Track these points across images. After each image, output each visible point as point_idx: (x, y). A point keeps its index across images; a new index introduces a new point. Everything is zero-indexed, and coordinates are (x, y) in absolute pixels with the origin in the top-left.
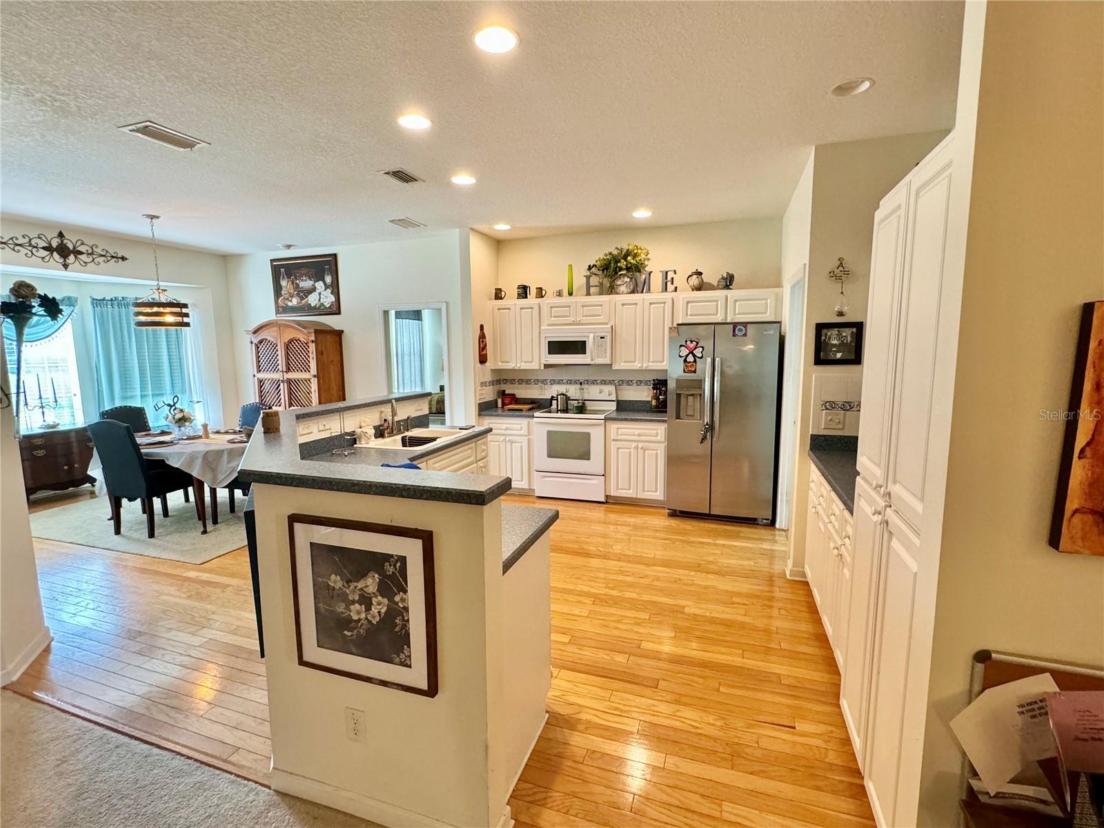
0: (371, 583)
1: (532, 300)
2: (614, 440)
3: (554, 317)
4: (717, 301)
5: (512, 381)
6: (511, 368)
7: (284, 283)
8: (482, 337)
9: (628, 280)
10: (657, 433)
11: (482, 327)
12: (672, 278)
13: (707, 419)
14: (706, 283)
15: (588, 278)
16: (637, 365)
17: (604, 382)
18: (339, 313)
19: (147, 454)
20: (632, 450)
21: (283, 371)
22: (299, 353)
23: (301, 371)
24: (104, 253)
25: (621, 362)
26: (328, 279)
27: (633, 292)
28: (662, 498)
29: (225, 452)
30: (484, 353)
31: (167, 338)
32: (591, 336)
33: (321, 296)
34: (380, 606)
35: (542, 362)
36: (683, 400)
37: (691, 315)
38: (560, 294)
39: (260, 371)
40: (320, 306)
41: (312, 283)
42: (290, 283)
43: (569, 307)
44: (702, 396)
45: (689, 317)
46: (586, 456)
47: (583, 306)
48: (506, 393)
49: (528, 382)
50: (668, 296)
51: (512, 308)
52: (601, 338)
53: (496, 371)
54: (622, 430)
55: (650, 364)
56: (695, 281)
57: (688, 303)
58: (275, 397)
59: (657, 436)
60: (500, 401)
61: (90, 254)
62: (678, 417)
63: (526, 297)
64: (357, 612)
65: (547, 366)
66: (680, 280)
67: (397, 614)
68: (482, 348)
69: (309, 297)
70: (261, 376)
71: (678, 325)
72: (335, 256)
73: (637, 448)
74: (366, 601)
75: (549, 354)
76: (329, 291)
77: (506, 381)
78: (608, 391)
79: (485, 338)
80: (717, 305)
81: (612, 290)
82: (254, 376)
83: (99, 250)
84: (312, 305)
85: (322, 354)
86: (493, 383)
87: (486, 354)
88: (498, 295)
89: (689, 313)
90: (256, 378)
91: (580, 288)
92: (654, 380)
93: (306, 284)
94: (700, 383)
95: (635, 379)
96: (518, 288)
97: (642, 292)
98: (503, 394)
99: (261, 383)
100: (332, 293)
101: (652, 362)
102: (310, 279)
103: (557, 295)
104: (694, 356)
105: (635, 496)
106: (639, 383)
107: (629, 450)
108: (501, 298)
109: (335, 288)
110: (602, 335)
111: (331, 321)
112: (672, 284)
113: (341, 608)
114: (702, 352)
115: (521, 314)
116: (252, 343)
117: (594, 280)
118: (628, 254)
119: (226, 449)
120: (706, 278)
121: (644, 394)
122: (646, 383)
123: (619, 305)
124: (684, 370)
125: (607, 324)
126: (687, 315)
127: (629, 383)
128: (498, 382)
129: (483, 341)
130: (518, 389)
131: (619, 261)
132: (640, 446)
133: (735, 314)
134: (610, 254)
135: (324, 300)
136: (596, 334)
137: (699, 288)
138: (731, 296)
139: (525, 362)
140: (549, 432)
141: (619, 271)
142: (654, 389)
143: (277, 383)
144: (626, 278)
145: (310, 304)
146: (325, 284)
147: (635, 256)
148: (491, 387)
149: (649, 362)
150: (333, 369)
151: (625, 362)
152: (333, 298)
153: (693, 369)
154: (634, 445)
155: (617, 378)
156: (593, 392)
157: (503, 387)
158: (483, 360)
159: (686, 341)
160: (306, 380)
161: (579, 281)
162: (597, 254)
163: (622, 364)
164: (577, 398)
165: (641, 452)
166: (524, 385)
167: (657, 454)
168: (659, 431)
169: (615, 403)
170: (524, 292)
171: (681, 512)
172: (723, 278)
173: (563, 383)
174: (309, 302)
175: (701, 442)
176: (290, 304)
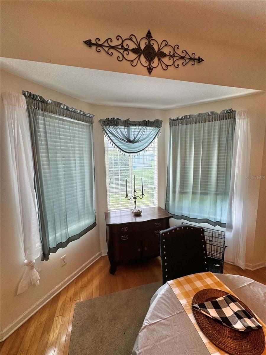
24: (183, 55)
61: (171, 56)
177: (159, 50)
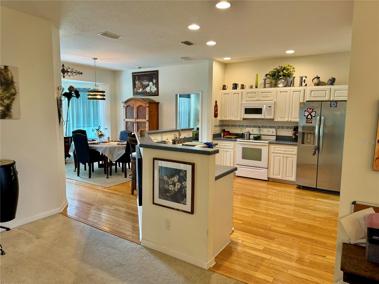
0: (176, 179)
1: (239, 90)
2: (273, 153)
3: (248, 97)
4: (326, 91)
5: (228, 126)
6: (228, 119)
7: (137, 83)
8: (216, 106)
9: (284, 81)
10: (293, 150)
11: (216, 102)
12: (305, 80)
13: (316, 144)
14: (321, 82)
15: (265, 80)
16: (286, 119)
17: (271, 127)
18: (158, 95)
19: (91, 147)
20: (281, 157)
21: (135, 119)
22: (142, 111)
23: (143, 118)
24: (75, 72)
25: (279, 118)
26: (154, 81)
27: (286, 86)
28: (294, 180)
29: (117, 148)
30: (217, 113)
31: (93, 104)
32: (265, 106)
33: (151, 88)
34: (178, 186)
35: (242, 117)
36: (305, 135)
37: (312, 97)
38: (251, 87)
39: (127, 118)
40: (151, 92)
41: (148, 82)
42: (139, 82)
43: (255, 93)
44: (314, 134)
45: (312, 98)
46: (259, 159)
47: (262, 93)
48: (225, 130)
49: (235, 126)
50: (302, 88)
51: (230, 94)
52: (269, 107)
53: (221, 121)
54: (277, 148)
55: (292, 119)
56: (316, 81)
57: (312, 91)
58: (132, 129)
59: (293, 151)
60: (222, 134)
61: (71, 72)
62: (303, 143)
63: (237, 89)
64: (171, 187)
65: (244, 119)
66: (309, 81)
67: (183, 189)
68: (216, 110)
69: (147, 88)
70: (127, 120)
71: (306, 101)
72: (157, 71)
73: (283, 157)
74: (174, 184)
75: (245, 114)
76: (154, 86)
77: (225, 125)
78: (272, 131)
79: (217, 106)
80: (326, 93)
81: (276, 85)
82: (124, 120)
83: (74, 71)
84: (148, 92)
85: (151, 112)
86: (220, 126)
87: (218, 113)
88: (224, 88)
89: (312, 96)
90: (125, 121)
91: (261, 85)
92: (294, 127)
93: (145, 83)
94: (314, 128)
95: (285, 125)
96: (233, 85)
97: (290, 86)
98: (224, 131)
99: (127, 123)
100: (155, 87)
101: (293, 118)
102: (147, 81)
103: (250, 88)
104: (311, 115)
105: (282, 179)
106: (287, 128)
107: (279, 158)
108: (225, 89)
109: (157, 85)
110: (270, 105)
111: (155, 98)
112: (305, 82)
113: (166, 186)
114: (315, 114)
115: (234, 96)
116: (124, 107)
117: (268, 81)
118: (284, 69)
119: (117, 147)
120: (321, 80)
121: (289, 133)
122: (291, 128)
123: (279, 92)
124: (306, 122)
125: (272, 101)
126: (311, 97)
127: (283, 128)
128: (222, 126)
129: (216, 108)
130: (231, 129)
131: (280, 72)
132: (285, 155)
133: (334, 97)
134: (276, 69)
135: (152, 90)
136: (267, 105)
137: (318, 84)
138: (332, 88)
139: (234, 117)
140: (243, 148)
141: (280, 77)
142: (294, 130)
143: (133, 123)
144: (283, 80)
145: (147, 91)
146: (153, 83)
147: (288, 70)
148: (219, 128)
149: (292, 118)
150: (155, 118)
151: (280, 118)
152: (156, 89)
153: (310, 122)
154: (282, 155)
155: (277, 125)
156: (265, 131)
157: (224, 128)
158: (216, 116)
159: (308, 109)
160: (144, 122)
161: (261, 81)
162: (270, 69)
163: (279, 119)
164: (257, 134)
165: (285, 159)
166: (233, 128)
167: (293, 160)
168: (294, 149)
169: (275, 137)
170: (235, 86)
171: (303, 186)
172: (330, 80)
173: (251, 127)
174: (146, 90)
175: (313, 155)
176: (139, 91)
177: (67, 70)
